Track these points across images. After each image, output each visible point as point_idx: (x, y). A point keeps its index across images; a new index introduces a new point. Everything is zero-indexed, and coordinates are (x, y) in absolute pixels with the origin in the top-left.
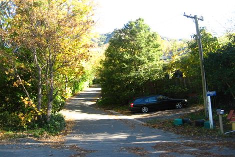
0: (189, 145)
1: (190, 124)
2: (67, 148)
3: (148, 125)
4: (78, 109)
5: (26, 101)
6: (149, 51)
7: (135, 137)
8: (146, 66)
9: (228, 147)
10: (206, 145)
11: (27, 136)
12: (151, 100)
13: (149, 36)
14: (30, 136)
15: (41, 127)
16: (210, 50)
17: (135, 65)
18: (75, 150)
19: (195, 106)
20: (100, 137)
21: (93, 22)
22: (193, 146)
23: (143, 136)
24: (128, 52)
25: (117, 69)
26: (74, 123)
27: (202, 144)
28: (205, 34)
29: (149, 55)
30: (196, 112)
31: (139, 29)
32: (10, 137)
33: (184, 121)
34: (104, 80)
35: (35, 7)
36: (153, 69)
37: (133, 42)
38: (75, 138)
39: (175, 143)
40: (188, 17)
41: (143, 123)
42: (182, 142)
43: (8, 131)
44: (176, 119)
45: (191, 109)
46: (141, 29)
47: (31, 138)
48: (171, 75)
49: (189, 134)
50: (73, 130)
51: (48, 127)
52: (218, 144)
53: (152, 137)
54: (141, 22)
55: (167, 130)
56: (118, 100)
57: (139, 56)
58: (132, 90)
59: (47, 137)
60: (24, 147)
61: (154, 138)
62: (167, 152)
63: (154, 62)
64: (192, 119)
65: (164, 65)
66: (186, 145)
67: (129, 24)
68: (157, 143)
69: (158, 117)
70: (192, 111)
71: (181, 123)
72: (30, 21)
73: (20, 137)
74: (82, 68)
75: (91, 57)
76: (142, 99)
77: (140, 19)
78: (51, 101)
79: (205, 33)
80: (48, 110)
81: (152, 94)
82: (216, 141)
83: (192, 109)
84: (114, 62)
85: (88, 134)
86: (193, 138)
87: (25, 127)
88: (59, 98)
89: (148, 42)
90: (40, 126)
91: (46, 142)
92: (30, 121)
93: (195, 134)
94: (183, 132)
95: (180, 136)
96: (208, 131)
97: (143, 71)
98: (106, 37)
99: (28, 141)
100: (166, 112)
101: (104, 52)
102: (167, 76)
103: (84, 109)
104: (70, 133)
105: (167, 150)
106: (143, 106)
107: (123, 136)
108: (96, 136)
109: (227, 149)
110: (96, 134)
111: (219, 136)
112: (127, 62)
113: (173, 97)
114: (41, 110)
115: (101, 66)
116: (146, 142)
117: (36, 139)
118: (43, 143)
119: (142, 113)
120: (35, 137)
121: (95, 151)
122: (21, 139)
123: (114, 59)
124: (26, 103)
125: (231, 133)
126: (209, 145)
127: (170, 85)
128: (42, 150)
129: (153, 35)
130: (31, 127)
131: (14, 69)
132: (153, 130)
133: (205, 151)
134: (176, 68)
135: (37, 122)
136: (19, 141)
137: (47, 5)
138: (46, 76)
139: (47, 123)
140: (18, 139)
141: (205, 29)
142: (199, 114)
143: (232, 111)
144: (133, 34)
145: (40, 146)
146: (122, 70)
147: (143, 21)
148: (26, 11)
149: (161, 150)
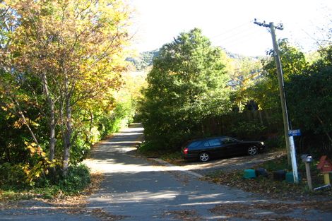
0: (261, 207)
1: (266, 176)
2: (89, 213)
3: (206, 179)
4: (110, 158)
5: (32, 147)
6: (209, 74)
7: (187, 197)
8: (205, 96)
9: (316, 208)
10: (286, 207)
11: (34, 196)
12: (214, 143)
13: (209, 53)
14: (38, 197)
15: (54, 184)
16: (295, 71)
17: (190, 94)
18: (99, 216)
19: (275, 151)
20: (137, 197)
21: (126, 34)
22: (267, 208)
23: (198, 194)
24: (180, 76)
25: (165, 101)
26: (103, 177)
27: (279, 205)
28: (286, 49)
29: (210, 80)
30: (277, 159)
31: (195, 43)
32: (11, 198)
33: (257, 173)
34: (147, 117)
35: (44, 15)
36: (215, 99)
37: (186, 62)
38: (101, 199)
39: (242, 204)
40: (260, 25)
41: (201, 176)
42: (252, 203)
43: (7, 190)
44: (246, 170)
45: (269, 156)
46: (198, 43)
47: (39, 199)
48: (241, 107)
49: (263, 191)
50: (100, 187)
51: (64, 184)
52: (303, 205)
53: (211, 196)
54: (197, 34)
55: (233, 186)
56: (167, 144)
57: (195, 81)
58: (186, 130)
59: (62, 198)
60: (28, 213)
61: (213, 198)
62: (229, 217)
63: (217, 90)
64: (269, 170)
65: (232, 93)
66: (258, 206)
67: (181, 36)
68: (216, 205)
69: (222, 168)
70: (271, 158)
71: (254, 176)
72: (37, 36)
73: (24, 198)
74: (112, 101)
75: (124, 84)
76: (200, 142)
77: (195, 29)
78: (68, 146)
79: (285, 47)
80: (64, 159)
81: (215, 134)
82: (301, 200)
83: (271, 155)
84: (161, 91)
85: (122, 193)
86: (269, 197)
87: (31, 185)
88: (81, 143)
89: (208, 62)
90: (53, 182)
91: (61, 206)
92: (38, 176)
93: (272, 191)
94: (255, 189)
95: (250, 193)
96: (291, 185)
97: (201, 103)
98: (152, 55)
99: (35, 204)
100: (234, 160)
101: (146, 77)
102: (236, 108)
103: (119, 158)
104: (96, 192)
105: (228, 215)
106: (201, 152)
107: (169, 195)
108: (132, 196)
109: (315, 211)
110: (132, 193)
111: (306, 193)
112: (178, 90)
113: (244, 139)
114: (54, 161)
115: (142, 97)
116: (201, 204)
117: (46, 201)
118: (56, 206)
119: (200, 162)
120: (45, 199)
121: (126, 217)
122: (25, 201)
123: (160, 87)
124: (33, 150)
125: (322, 189)
126: (290, 206)
127: (240, 121)
128: (52, 216)
129: (215, 51)
130: (40, 184)
131: (15, 103)
132: (214, 186)
133: (282, 215)
134: (248, 98)
135: (48, 177)
136: (23, 204)
137: (61, 12)
138: (60, 112)
139: (62, 178)
140: (21, 201)
141: (286, 41)
142: (279, 162)
143: (324, 158)
144: (186, 50)
145: (51, 211)
146: (172, 102)
147: (200, 32)
148: (31, 21)
149: (220, 215)
